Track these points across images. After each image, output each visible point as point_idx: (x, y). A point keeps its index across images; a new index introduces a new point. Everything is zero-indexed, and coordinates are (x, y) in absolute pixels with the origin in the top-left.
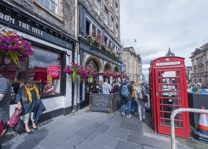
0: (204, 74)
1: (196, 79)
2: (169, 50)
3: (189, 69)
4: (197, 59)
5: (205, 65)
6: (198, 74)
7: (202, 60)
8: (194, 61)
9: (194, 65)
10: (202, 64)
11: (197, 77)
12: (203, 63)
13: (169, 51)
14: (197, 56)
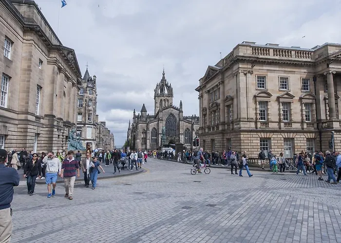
0: (220, 128)
1: (204, 141)
2: (164, 78)
3: (193, 121)
4: (209, 91)
5: (221, 107)
6: (209, 128)
7: (218, 96)
8: (203, 99)
9: (203, 107)
10: (218, 105)
11: (208, 134)
12: (219, 101)
13: (163, 80)
14: (209, 86)
